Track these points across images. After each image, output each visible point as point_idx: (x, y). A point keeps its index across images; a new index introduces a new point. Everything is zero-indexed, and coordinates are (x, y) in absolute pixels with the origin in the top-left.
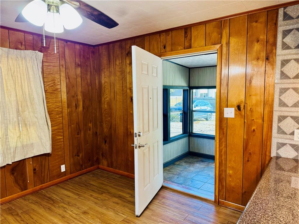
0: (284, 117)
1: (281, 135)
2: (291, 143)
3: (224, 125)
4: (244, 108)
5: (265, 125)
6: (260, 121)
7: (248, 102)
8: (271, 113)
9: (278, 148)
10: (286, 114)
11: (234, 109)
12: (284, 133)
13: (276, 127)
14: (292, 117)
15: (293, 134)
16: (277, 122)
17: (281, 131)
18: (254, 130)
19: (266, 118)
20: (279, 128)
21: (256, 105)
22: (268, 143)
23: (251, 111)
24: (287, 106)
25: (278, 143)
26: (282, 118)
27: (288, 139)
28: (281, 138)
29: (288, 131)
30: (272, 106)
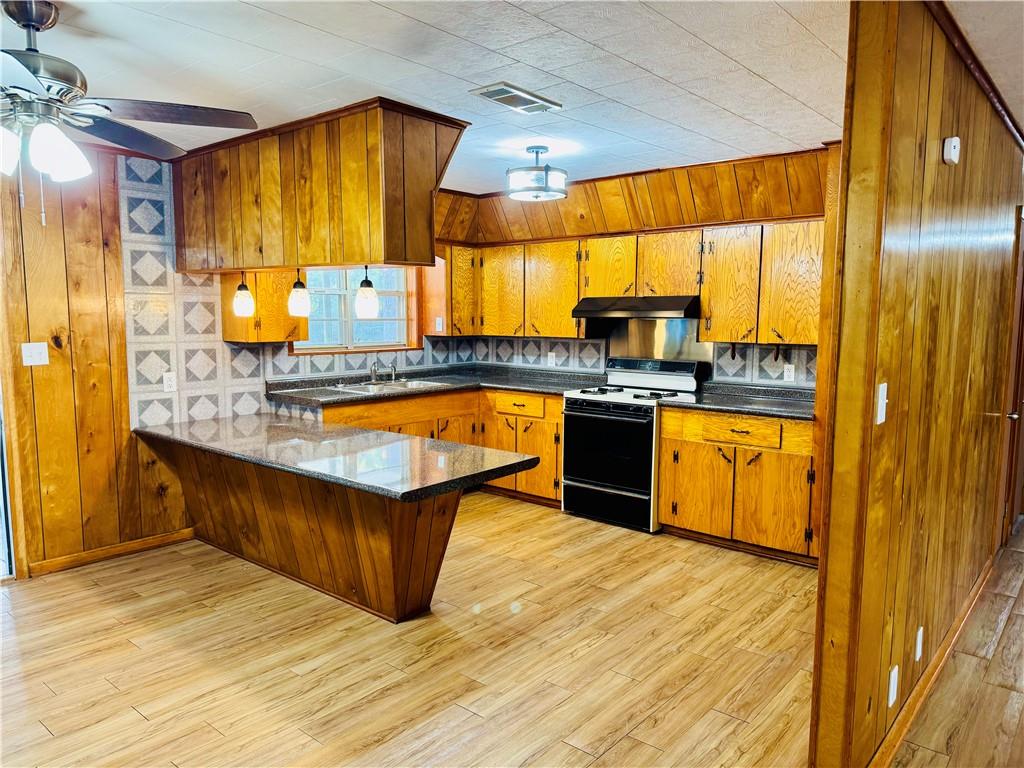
0: (146, 354)
1: (144, 387)
2: (159, 398)
3: (25, 384)
4: (70, 342)
5: (115, 372)
6: (105, 365)
7: (75, 328)
8: (123, 346)
9: (142, 411)
10: (147, 347)
11: (46, 344)
12: (147, 382)
13: (134, 374)
14: (156, 352)
15: (161, 381)
16: (134, 364)
17: (143, 380)
18: (94, 385)
19: (114, 359)
20: (139, 373)
21: (94, 334)
22: (124, 405)
23: (85, 346)
24: (148, 334)
25: (139, 402)
26: (141, 356)
27: (153, 392)
28: (144, 392)
29: (153, 377)
30: (123, 335)
